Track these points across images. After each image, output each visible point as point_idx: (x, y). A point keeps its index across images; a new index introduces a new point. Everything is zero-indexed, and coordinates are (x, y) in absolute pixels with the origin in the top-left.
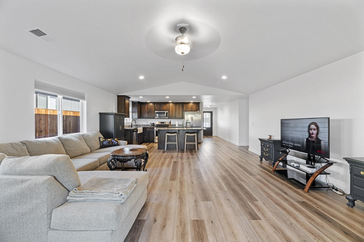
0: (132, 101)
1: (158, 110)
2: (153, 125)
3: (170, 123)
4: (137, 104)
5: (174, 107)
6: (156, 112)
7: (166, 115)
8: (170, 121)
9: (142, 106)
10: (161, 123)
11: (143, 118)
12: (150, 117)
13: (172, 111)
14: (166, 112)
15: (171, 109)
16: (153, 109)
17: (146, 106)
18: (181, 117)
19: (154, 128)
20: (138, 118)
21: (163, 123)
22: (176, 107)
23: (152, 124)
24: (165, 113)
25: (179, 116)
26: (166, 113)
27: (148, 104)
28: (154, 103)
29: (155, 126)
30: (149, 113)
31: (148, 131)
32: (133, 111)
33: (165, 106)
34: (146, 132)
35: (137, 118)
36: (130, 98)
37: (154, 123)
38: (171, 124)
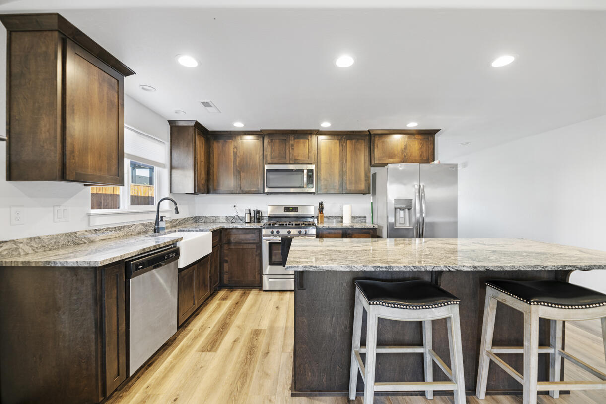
0: (170, 122)
1: (276, 161)
2: (257, 216)
3: (321, 210)
4: (191, 131)
5: (338, 150)
6: (266, 167)
7: (305, 179)
8: (321, 204)
9: (217, 146)
10: (287, 209)
11: (216, 191)
12: (246, 189)
13: (330, 163)
14: (305, 167)
15: (323, 158)
16: (257, 158)
17: (231, 146)
18: (362, 186)
19: (259, 230)
20: (197, 191)
21: (295, 209)
22: (343, 149)
23: (252, 215)
24: (302, 171)
25: (357, 182)
26: (305, 171)
27: (239, 138)
28: (260, 134)
29: (265, 221)
30: (243, 174)
31: (239, 243)
32: (175, 164)
33: (304, 143)
34: (229, 249)
35: (191, 190)
36: (129, 72)
37: (258, 212)
38: (326, 212)
